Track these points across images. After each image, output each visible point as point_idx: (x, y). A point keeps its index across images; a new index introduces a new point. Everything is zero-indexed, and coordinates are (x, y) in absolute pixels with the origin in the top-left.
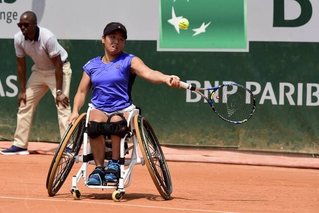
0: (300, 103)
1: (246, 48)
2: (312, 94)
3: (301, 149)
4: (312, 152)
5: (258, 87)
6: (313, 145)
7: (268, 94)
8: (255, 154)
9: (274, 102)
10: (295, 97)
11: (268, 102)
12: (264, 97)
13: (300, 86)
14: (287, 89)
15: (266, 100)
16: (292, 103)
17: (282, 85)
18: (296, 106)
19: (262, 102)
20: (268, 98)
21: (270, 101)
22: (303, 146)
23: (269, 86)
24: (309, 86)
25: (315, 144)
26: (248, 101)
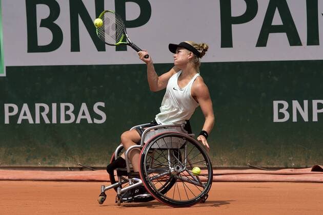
0: (54, 121)
1: (3, 73)
2: (65, 112)
3: (56, 164)
4: (68, 165)
5: (16, 107)
6: (68, 158)
7: (25, 114)
8: (14, 169)
9: (31, 121)
10: (50, 116)
11: (25, 121)
12: (21, 117)
13: (54, 105)
14: (42, 109)
15: (23, 120)
16: (47, 121)
17: (37, 106)
18: (51, 124)
19: (19, 122)
20: (25, 118)
21: (27, 120)
22: (59, 160)
23: (25, 107)
24: (63, 105)
25: (69, 158)
26: (7, 121)
